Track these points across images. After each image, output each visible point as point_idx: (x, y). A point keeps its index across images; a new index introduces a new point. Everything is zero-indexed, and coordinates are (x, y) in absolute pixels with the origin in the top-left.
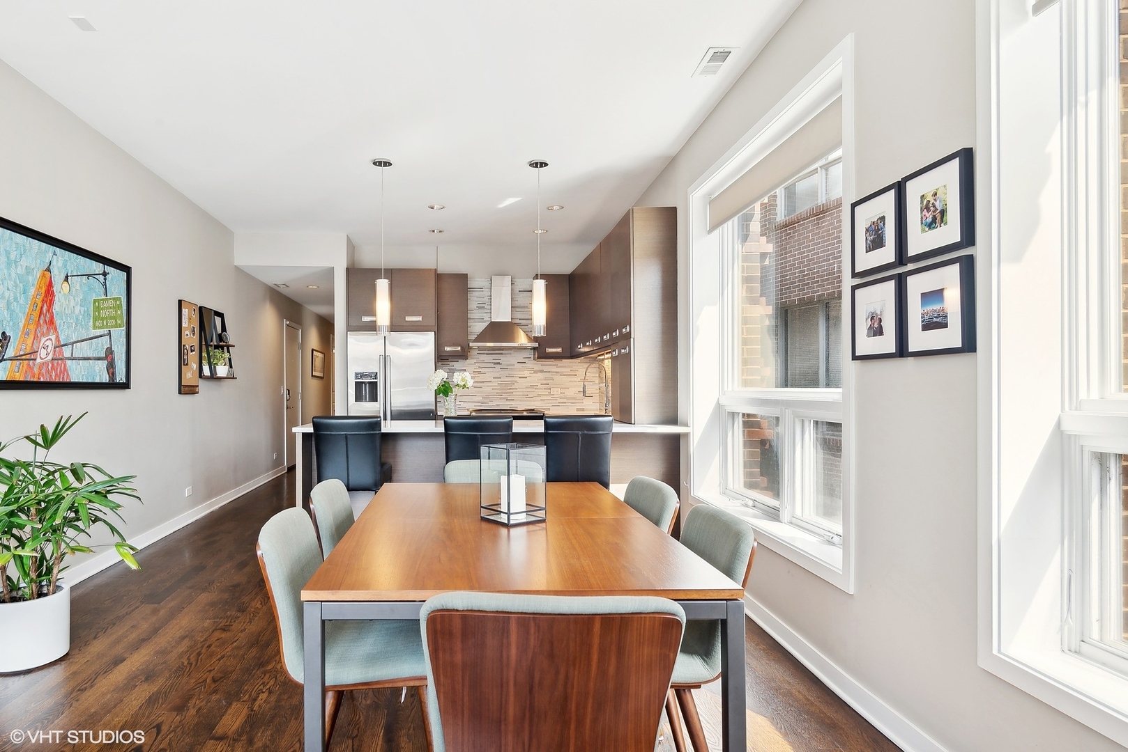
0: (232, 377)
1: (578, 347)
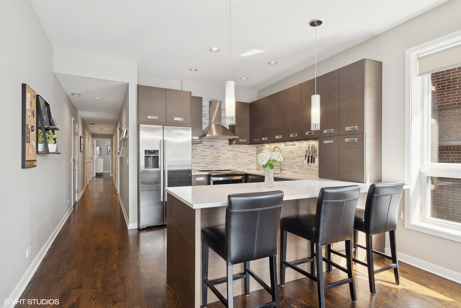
0: (57, 153)
1: (262, 139)
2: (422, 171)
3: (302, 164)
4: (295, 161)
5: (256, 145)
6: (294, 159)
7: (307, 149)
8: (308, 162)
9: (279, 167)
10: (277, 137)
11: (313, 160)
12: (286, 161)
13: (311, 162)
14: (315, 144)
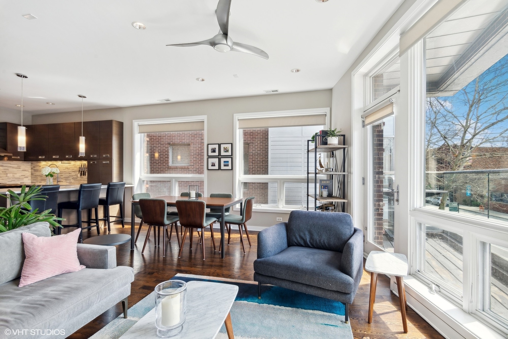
1: (39, 157)
2: (141, 178)
3: (76, 176)
4: (70, 175)
5: (31, 162)
6: (69, 173)
7: (81, 166)
8: (81, 175)
9: (56, 180)
10: (54, 157)
11: (84, 174)
12: (63, 174)
13: (83, 175)
14: (85, 163)
